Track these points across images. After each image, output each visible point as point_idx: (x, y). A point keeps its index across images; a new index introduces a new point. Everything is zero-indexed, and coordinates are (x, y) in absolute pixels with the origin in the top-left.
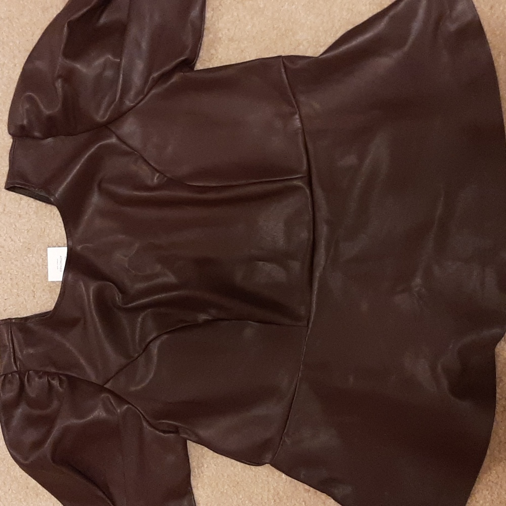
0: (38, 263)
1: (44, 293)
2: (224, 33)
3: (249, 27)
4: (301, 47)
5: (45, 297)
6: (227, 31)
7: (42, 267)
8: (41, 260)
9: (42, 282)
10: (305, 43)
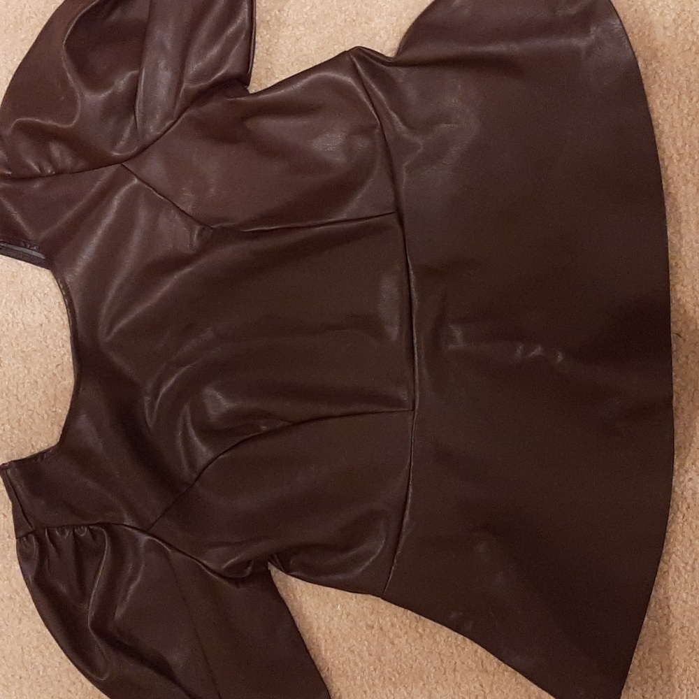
0: (6, 320)
1: (14, 361)
2: (273, 14)
3: (308, 8)
4: (377, 38)
5: (16, 366)
6: (277, 13)
7: (13, 326)
8: (11, 315)
9: (12, 344)
10: (382, 33)
